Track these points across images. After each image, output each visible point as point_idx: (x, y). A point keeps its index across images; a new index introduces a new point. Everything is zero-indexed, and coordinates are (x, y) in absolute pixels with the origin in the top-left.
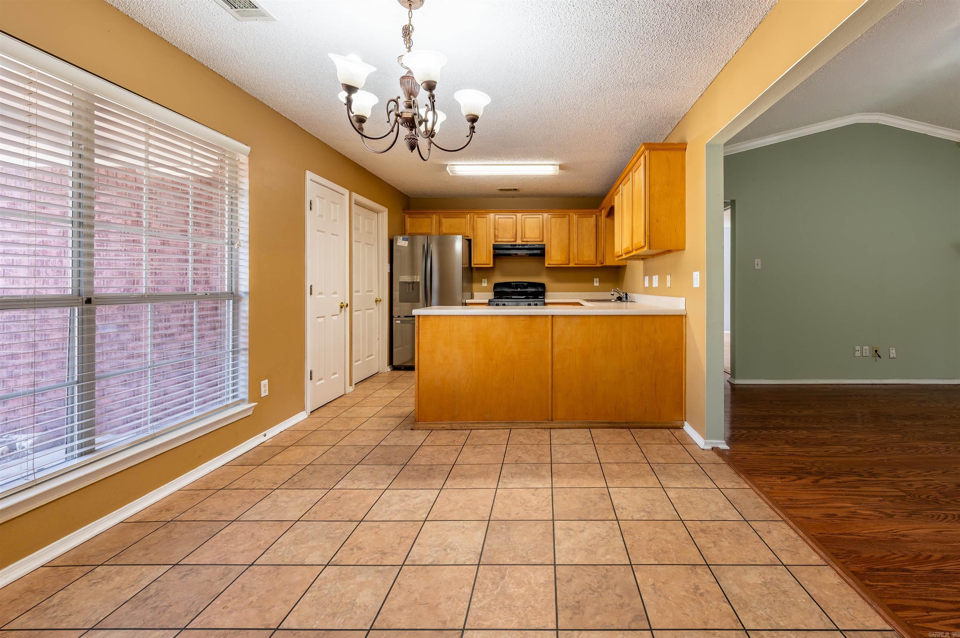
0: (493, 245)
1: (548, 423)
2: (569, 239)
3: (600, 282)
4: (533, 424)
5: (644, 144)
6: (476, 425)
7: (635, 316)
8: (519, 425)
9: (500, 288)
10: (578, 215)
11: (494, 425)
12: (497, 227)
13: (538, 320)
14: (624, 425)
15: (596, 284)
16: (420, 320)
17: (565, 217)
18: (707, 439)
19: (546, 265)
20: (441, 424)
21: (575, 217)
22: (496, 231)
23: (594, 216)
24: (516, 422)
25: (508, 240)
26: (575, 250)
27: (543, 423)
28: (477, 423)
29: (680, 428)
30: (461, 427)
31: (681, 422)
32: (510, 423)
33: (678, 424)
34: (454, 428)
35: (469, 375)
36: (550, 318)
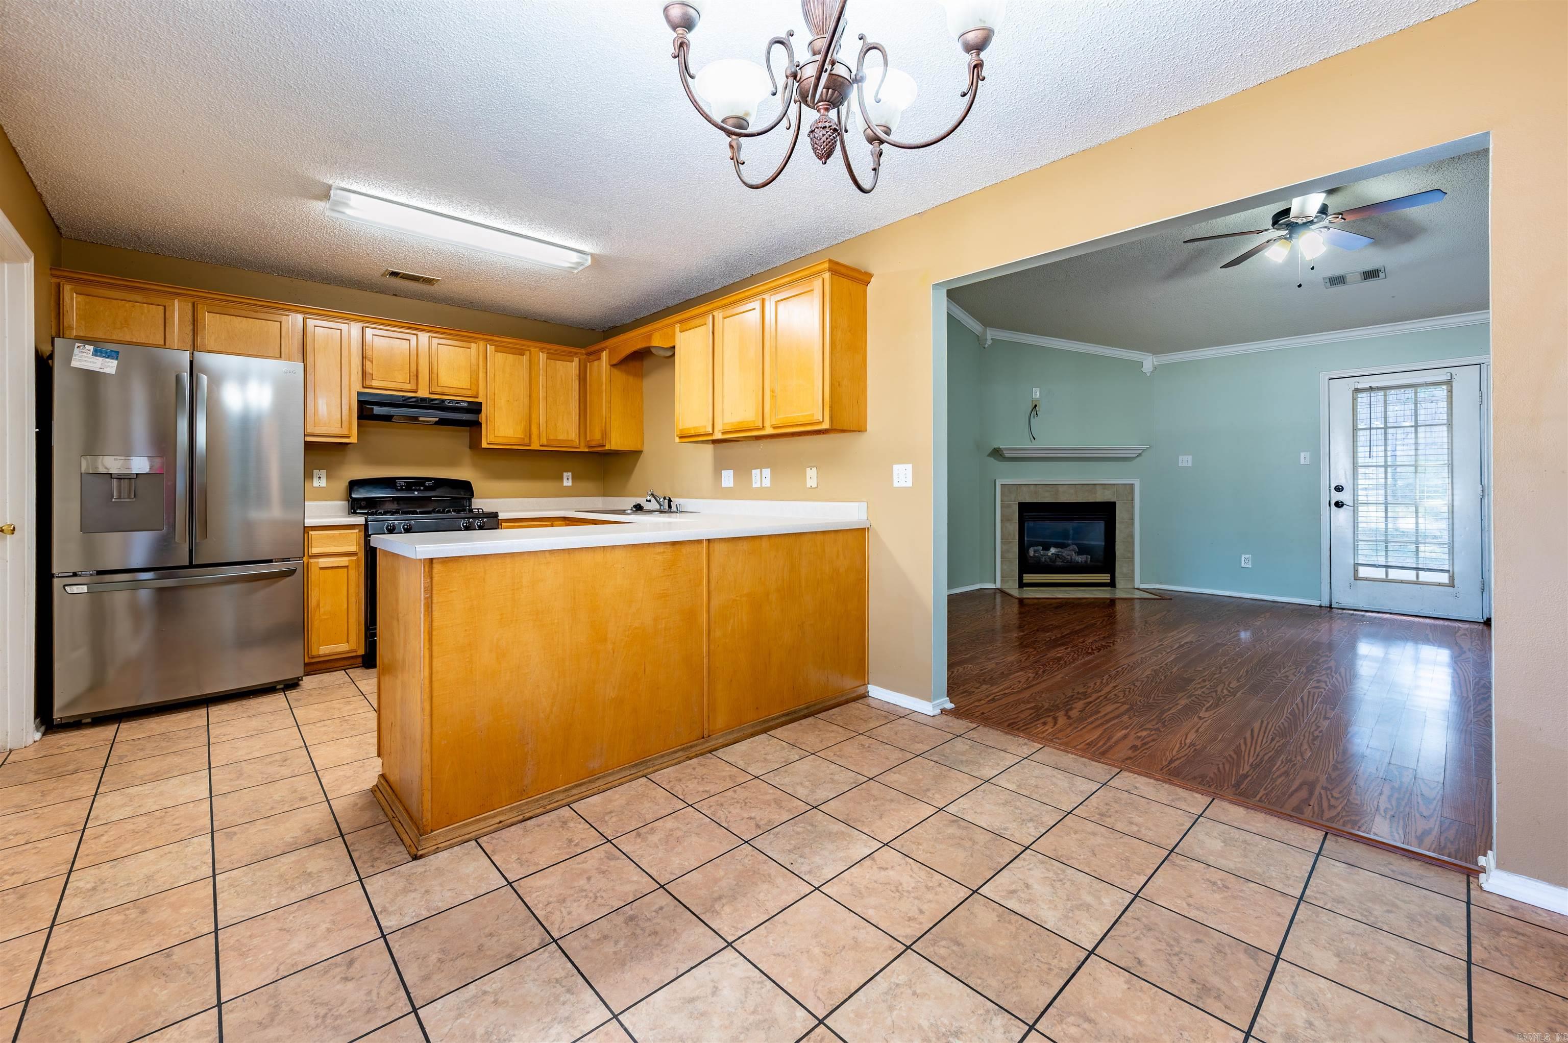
0: (359, 394)
1: (705, 743)
2: (530, 396)
3: (574, 478)
4: (680, 754)
5: (830, 261)
6: (574, 791)
7: (816, 532)
8: (656, 762)
9: (368, 492)
10: (547, 353)
11: (611, 779)
12: (369, 353)
13: (686, 550)
14: (806, 711)
15: (567, 482)
16: (435, 570)
17: (522, 354)
18: (934, 701)
19: (484, 445)
20: (494, 816)
21: (542, 356)
22: (368, 364)
23: (576, 360)
24: (650, 760)
25: (399, 386)
26: (542, 420)
27: (696, 745)
28: (576, 786)
29: (865, 696)
30: (544, 807)
31: (864, 687)
32: (641, 763)
33: (861, 690)
34: (527, 815)
35: (558, 685)
36: (705, 544)
